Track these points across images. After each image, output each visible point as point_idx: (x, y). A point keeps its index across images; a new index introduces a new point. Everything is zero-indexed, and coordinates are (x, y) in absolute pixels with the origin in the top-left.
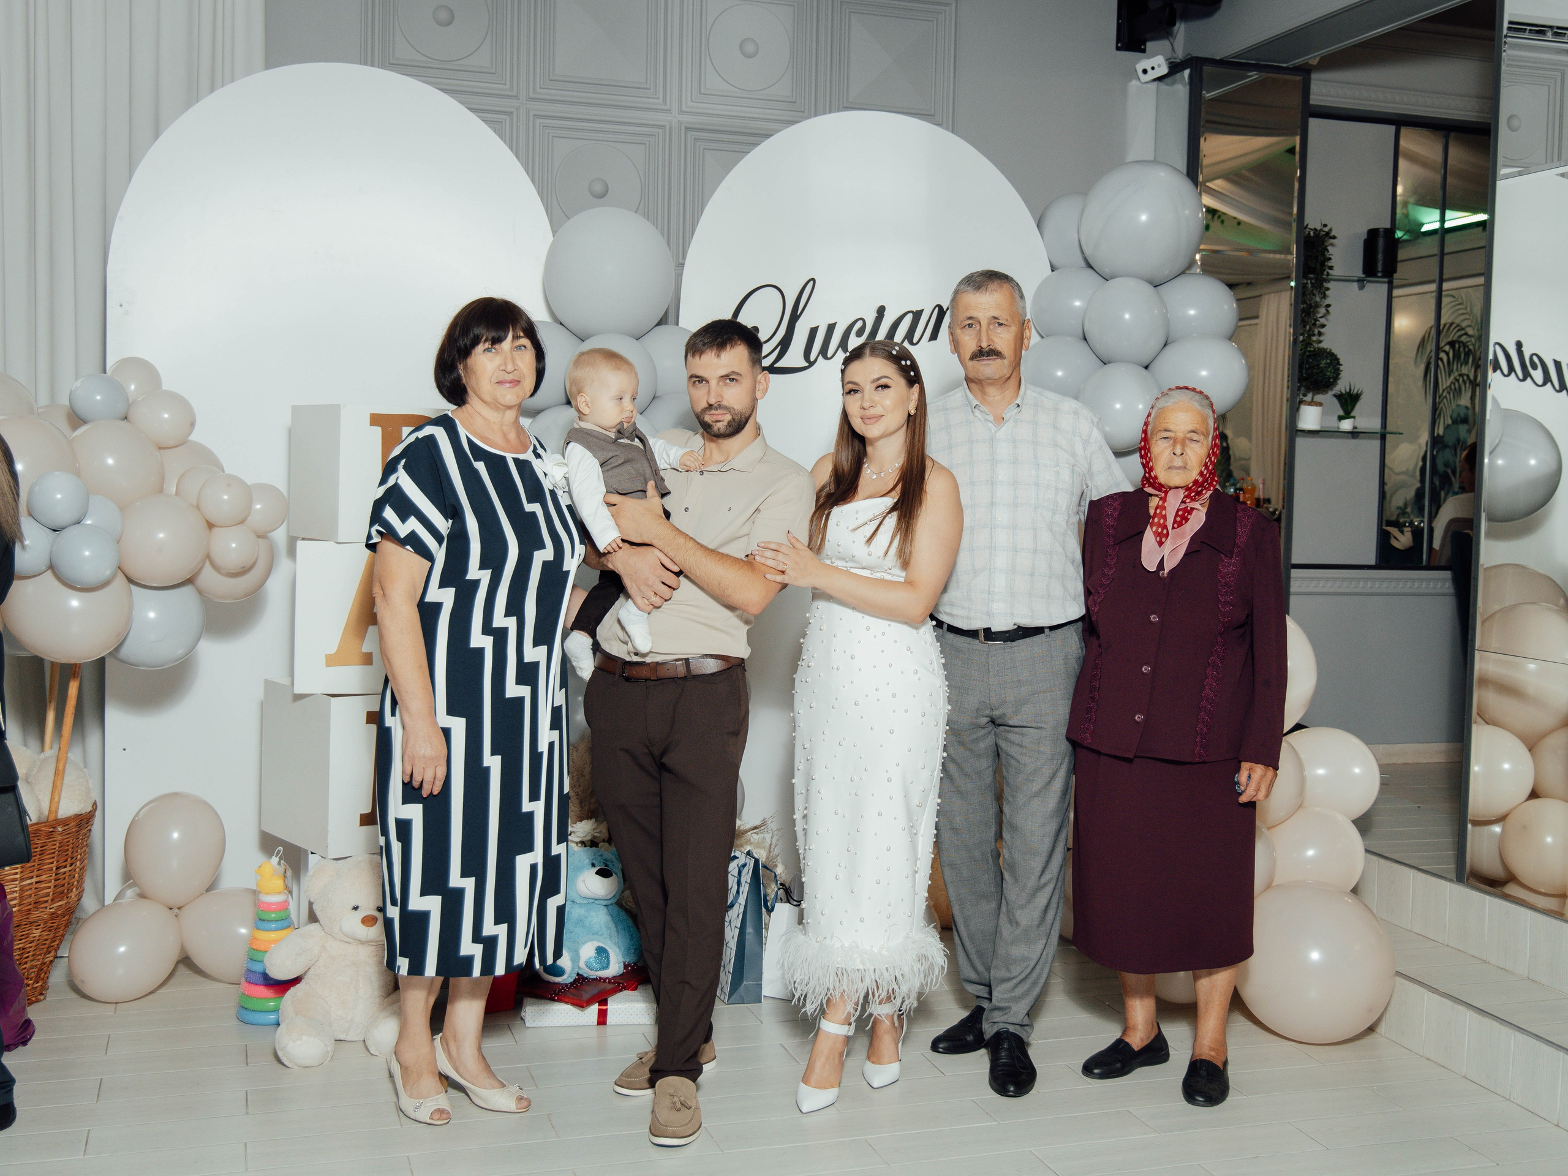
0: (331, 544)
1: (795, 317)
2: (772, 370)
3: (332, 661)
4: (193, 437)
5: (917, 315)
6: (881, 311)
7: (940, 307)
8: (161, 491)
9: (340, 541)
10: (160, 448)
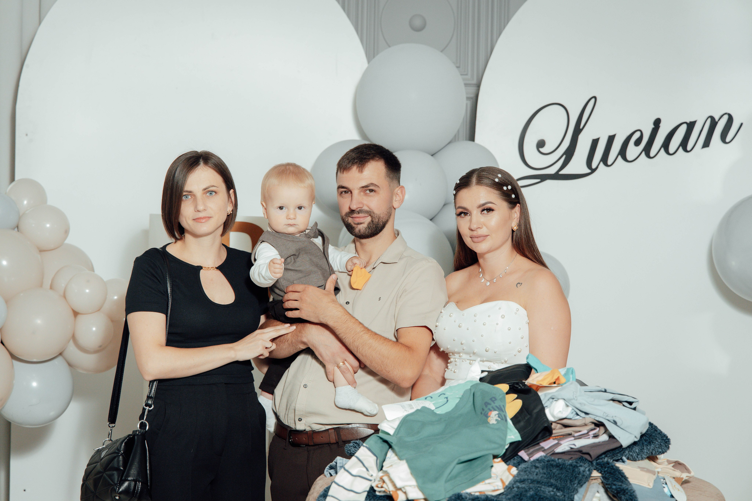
1: (578, 130)
2: (557, 176)
4: (67, 241)
5: (691, 126)
6: (657, 123)
7: (712, 118)
10: (41, 251)
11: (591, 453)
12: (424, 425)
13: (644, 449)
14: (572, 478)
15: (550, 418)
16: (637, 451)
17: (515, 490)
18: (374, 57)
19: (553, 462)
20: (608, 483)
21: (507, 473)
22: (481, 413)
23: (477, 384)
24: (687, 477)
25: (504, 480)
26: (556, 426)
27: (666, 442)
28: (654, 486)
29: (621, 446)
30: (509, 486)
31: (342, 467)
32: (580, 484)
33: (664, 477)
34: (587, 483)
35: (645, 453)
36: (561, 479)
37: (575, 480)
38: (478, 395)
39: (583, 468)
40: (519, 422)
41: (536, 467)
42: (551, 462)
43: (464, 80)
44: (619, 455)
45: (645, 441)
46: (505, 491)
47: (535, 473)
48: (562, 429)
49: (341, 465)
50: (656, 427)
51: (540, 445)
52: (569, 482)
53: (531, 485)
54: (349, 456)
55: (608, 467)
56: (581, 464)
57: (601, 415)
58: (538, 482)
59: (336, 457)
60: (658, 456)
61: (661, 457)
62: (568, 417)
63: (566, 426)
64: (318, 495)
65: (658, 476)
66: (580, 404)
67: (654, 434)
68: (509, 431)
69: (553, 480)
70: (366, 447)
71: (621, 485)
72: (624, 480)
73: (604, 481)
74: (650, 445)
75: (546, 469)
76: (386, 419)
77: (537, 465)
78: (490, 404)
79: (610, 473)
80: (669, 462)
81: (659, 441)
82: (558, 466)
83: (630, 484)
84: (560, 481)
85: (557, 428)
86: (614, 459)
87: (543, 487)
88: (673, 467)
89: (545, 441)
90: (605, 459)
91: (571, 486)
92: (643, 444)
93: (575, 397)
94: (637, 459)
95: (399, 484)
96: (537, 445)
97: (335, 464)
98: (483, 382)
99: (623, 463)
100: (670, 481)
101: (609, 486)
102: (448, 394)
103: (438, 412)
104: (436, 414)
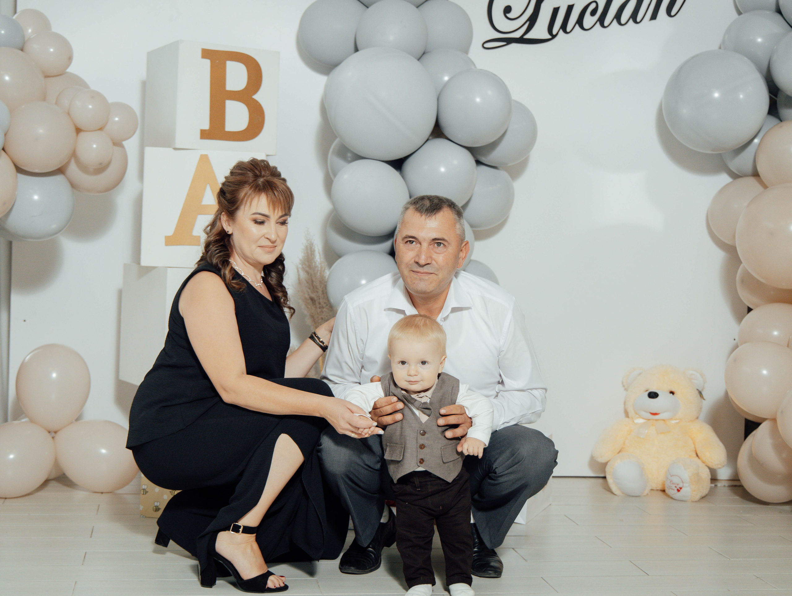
0: (170, 150)
3: (170, 241)
4: (71, 69)
9: (177, 146)
10: (47, 76)
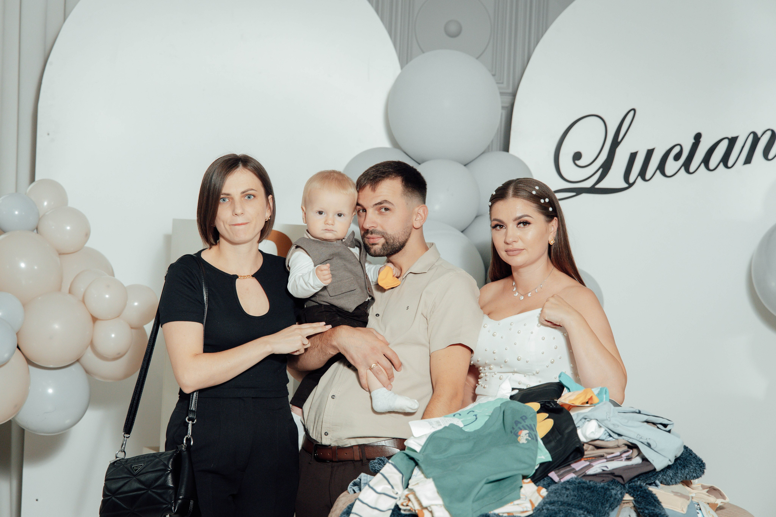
1: (615, 144)
2: (593, 190)
4: (88, 245)
5: (732, 141)
6: (698, 137)
7: (755, 134)
8: (60, 290)
10: (61, 254)
11: (624, 476)
12: (451, 442)
13: (678, 473)
14: (603, 501)
15: (582, 439)
16: (671, 475)
17: (544, 512)
18: (407, 63)
19: (584, 484)
20: (641, 507)
21: (537, 494)
22: (511, 432)
23: (507, 402)
24: (722, 503)
25: (534, 502)
26: (588, 448)
27: (701, 467)
28: (687, 511)
29: (655, 469)
30: (539, 508)
31: (367, 484)
32: (611, 508)
33: (697, 503)
34: (618, 507)
35: (679, 478)
36: (593, 502)
37: (607, 503)
38: (508, 413)
39: (615, 491)
40: (550, 442)
41: (567, 489)
42: (582, 484)
43: (499, 88)
44: (652, 478)
45: (680, 465)
46: (534, 513)
47: (566, 495)
48: (594, 450)
49: (366, 482)
50: (691, 451)
51: (571, 467)
52: (600, 505)
53: (561, 507)
54: (374, 473)
55: (641, 491)
56: (613, 487)
57: (635, 437)
58: (569, 505)
59: (360, 474)
60: (692, 481)
61: (696, 482)
62: (600, 438)
63: (598, 447)
64: (341, 512)
65: (692, 501)
66: (614, 425)
67: (689, 458)
68: (539, 451)
69: (584, 502)
70: (392, 464)
71: (654, 510)
72: (657, 504)
73: (637, 505)
74: (685, 470)
75: (577, 491)
76: (413, 436)
77: (568, 486)
78: (521, 423)
79: (643, 497)
80: (704, 487)
81: (694, 465)
82: (589, 488)
83: (663, 509)
84: (591, 504)
85: (589, 449)
86: (647, 482)
87: (574, 509)
88: (707, 492)
89: (576, 462)
90: (637, 482)
91: (602, 509)
92: (677, 468)
93: (608, 418)
94: (671, 483)
95: (425, 504)
96: (569, 466)
97: (359, 480)
98: (514, 400)
99: (656, 487)
100: (704, 507)
101: (642, 511)
102: (477, 412)
103: (467, 429)
104: (464, 431)
